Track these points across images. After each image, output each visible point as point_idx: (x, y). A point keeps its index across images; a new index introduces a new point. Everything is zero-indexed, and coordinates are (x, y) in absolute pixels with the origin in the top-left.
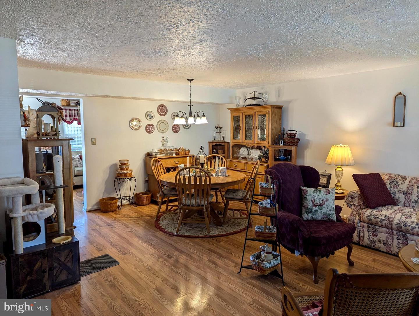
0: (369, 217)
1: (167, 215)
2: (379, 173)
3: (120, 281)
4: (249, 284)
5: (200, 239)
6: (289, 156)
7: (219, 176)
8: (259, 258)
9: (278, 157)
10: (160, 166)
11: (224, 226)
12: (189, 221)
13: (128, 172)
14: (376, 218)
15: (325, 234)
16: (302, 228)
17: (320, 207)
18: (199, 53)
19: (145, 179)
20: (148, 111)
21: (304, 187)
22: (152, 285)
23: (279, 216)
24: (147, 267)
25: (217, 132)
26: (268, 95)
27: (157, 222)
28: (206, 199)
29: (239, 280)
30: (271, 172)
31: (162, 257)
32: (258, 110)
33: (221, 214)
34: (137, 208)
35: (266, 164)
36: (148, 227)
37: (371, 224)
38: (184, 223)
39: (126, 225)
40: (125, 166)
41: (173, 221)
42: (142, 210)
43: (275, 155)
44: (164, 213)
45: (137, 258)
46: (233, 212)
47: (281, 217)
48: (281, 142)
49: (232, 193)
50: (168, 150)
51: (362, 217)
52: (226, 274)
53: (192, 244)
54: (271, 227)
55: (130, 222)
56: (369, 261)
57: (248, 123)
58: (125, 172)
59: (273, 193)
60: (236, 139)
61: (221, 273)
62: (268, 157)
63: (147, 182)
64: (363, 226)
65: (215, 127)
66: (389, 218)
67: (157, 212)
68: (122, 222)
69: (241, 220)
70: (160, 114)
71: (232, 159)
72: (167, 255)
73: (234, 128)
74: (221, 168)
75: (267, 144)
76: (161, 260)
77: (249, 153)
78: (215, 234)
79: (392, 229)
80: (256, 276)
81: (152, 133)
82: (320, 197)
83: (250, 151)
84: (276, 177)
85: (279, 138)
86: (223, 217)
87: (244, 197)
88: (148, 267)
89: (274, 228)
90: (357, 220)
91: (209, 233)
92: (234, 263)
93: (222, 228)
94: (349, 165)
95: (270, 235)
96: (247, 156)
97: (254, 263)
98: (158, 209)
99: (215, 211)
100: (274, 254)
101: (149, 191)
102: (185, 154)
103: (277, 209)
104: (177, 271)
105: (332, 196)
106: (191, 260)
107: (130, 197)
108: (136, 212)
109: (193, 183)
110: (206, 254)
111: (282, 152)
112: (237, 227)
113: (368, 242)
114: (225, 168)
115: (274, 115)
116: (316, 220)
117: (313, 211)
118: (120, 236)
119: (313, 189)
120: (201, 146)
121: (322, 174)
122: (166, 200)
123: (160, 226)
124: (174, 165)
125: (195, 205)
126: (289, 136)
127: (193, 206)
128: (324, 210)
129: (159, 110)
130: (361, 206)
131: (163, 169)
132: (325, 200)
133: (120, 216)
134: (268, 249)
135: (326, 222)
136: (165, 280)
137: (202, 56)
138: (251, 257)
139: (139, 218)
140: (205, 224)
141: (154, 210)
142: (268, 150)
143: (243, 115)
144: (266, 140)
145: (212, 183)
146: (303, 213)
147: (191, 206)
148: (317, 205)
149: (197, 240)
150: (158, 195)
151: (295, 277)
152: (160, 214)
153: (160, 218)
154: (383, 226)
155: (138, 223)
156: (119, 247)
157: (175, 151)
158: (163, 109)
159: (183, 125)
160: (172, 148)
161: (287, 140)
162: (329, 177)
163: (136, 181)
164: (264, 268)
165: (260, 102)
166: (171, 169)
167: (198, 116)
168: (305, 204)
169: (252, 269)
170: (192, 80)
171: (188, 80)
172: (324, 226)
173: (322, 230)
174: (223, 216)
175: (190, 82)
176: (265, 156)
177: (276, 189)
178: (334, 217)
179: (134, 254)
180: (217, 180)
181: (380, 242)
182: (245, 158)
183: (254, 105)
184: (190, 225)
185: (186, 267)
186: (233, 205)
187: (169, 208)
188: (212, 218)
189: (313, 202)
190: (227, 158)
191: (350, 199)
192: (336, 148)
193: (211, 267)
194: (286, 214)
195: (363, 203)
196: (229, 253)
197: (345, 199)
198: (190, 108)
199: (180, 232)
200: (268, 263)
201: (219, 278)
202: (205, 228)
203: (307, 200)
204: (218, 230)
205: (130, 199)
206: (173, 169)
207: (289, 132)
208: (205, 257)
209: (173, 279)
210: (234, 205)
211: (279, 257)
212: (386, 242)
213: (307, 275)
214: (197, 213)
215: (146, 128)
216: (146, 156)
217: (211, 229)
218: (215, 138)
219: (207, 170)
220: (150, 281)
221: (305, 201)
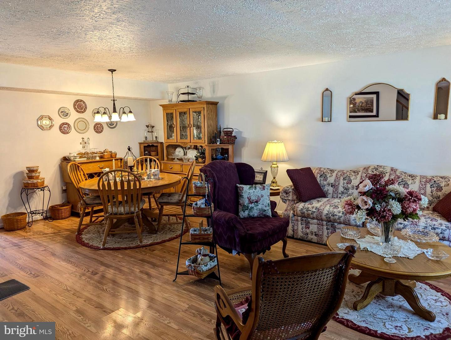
0: (302, 210)
1: (91, 228)
2: (310, 168)
3: (30, 308)
4: (185, 291)
5: (131, 250)
6: (227, 155)
7: (151, 180)
8: (195, 262)
9: (215, 156)
10: (80, 172)
11: (159, 233)
12: (117, 231)
13: (39, 181)
14: (307, 211)
15: (260, 229)
16: (238, 226)
17: (256, 204)
18: (118, 36)
19: (62, 188)
20: (62, 107)
21: (240, 185)
22: (71, 307)
23: (215, 216)
24: (65, 288)
25: (148, 132)
26: (203, 90)
27: (79, 236)
28: (137, 206)
29: (175, 288)
30: (205, 170)
31: (84, 275)
32: (192, 107)
33: (155, 221)
34: (54, 223)
35: (203, 165)
36: (68, 244)
37: (303, 217)
38: (111, 234)
39: (38, 243)
40: (34, 174)
41: (99, 234)
42: (60, 225)
43: (212, 154)
44: (88, 225)
45: (53, 280)
46: (169, 218)
47: (217, 216)
48: (218, 140)
49: (167, 197)
50: (90, 153)
51: (296, 211)
52: (160, 284)
53: (121, 257)
54: (207, 228)
55: (44, 240)
56: (302, 253)
57: (182, 121)
58: (35, 181)
59: (208, 191)
60: (170, 138)
61: (155, 284)
62: (205, 157)
63: (64, 191)
64: (297, 220)
65: (146, 126)
66: (319, 210)
67: (78, 225)
68: (34, 240)
69: (178, 225)
70: (77, 111)
71: (167, 161)
72: (91, 272)
73: (167, 127)
74: (153, 170)
75: (204, 142)
76: (83, 278)
77: (185, 154)
78: (148, 243)
79: (322, 220)
80: (192, 282)
81: (69, 133)
82: (255, 193)
83: (186, 151)
84: (211, 175)
85: (215, 136)
86: (157, 224)
87: (180, 200)
88: (67, 288)
89: (210, 229)
90: (291, 215)
91: (141, 242)
92: (169, 271)
93: (156, 236)
94: (283, 161)
95: (206, 237)
96: (183, 157)
97: (190, 268)
98: (79, 222)
99: (149, 219)
100: (211, 256)
101: (68, 202)
102: (111, 157)
103: (213, 209)
104: (103, 288)
105: (267, 192)
106: (121, 274)
107: (43, 210)
108: (52, 228)
109: (119, 188)
110: (139, 266)
111: (219, 150)
112: (173, 233)
113: (302, 235)
114: (157, 170)
115: (210, 112)
116: (252, 217)
117: (249, 208)
118: (30, 256)
119: (249, 186)
120: (129, 147)
121: (258, 171)
122: (90, 211)
123: (83, 240)
124: (97, 170)
125: (123, 213)
126: (226, 134)
127: (121, 214)
128: (260, 206)
129: (76, 106)
130: (295, 200)
131: (84, 175)
132: (260, 196)
133: (31, 233)
134: (204, 251)
135: (263, 218)
136: (88, 300)
137: (121, 41)
138: (187, 262)
139: (56, 234)
140: (136, 233)
141: (76, 224)
142: (205, 150)
143: (177, 112)
144: (202, 139)
145: (142, 187)
146: (240, 211)
147: (119, 214)
148: (253, 202)
149: (127, 251)
150: (79, 205)
151: (233, 277)
152: (82, 227)
153: (83, 231)
154: (314, 217)
155: (55, 240)
156: (29, 270)
157: (99, 154)
158: (81, 105)
159: (107, 123)
160: (95, 151)
161: (223, 138)
162: (265, 174)
163: (50, 191)
164: (201, 271)
165: (194, 98)
166: (95, 175)
167: (124, 113)
168: (241, 202)
169: (188, 274)
170: (115, 70)
171: (109, 70)
172: (259, 222)
173: (258, 226)
174: (157, 222)
175: (112, 73)
176: (201, 155)
177: (211, 188)
178: (269, 213)
179: (49, 276)
180: (149, 183)
181: (312, 233)
182: (181, 160)
183: (189, 101)
184: (119, 236)
185: (114, 282)
186: (169, 211)
187: (93, 219)
188: (145, 226)
189: (249, 199)
190: (162, 160)
191: (284, 194)
192: (271, 144)
193: (143, 278)
194: (223, 213)
195: (297, 198)
196: (164, 261)
197: (281, 194)
198: (114, 102)
199: (108, 244)
200: (205, 266)
201: (152, 289)
202: (137, 237)
203: (243, 198)
204: (153, 238)
205: (43, 213)
206: (97, 175)
207: (226, 130)
208: (136, 269)
209: (98, 297)
210: (171, 210)
211: (216, 258)
212: (317, 233)
213: (245, 273)
214: (127, 222)
215: (60, 127)
216: (62, 162)
217: (144, 237)
218: (146, 138)
219: (137, 173)
220: (70, 303)
221: (242, 199)
